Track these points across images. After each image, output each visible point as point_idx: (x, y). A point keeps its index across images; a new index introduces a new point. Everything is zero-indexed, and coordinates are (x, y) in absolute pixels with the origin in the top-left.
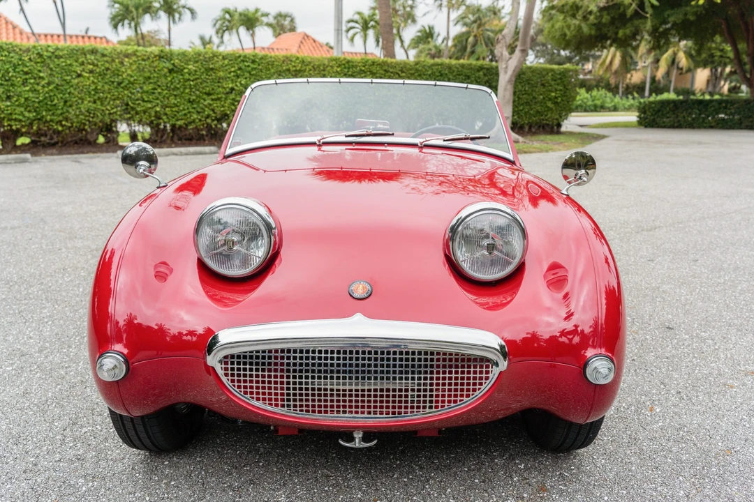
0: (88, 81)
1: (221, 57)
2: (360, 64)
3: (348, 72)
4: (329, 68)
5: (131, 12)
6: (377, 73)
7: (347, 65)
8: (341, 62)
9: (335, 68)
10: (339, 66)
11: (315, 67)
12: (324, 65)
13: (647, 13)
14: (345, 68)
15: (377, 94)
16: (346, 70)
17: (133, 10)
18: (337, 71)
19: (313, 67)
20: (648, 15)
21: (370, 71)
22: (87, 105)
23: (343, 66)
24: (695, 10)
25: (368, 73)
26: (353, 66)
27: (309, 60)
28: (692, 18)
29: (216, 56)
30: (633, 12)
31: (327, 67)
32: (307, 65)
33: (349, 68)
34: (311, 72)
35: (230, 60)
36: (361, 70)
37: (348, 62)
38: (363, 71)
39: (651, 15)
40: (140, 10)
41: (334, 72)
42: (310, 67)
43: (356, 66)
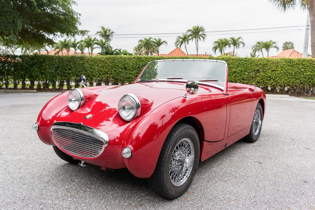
1: (232, 60)
2: (296, 61)
3: (290, 64)
4: (280, 63)
5: (220, 45)
6: (306, 65)
7: (289, 62)
8: (287, 60)
9: (283, 63)
10: (286, 62)
11: (273, 62)
12: (278, 61)
14: (289, 63)
15: (305, 74)
16: (289, 64)
18: (284, 64)
19: (272, 62)
21: (302, 64)
23: (288, 62)
25: (301, 65)
26: (293, 62)
27: (271, 60)
31: (280, 62)
32: (270, 62)
33: (290, 63)
34: (271, 65)
36: (297, 63)
37: (291, 60)
38: (298, 64)
40: (224, 45)
41: (282, 65)
42: (271, 63)
43: (294, 62)
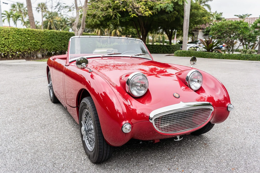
2: (23, 31)
3: (19, 33)
4: (11, 32)
6: (30, 34)
7: (18, 31)
8: (16, 29)
9: (13, 32)
10: (15, 31)
11: (5, 31)
12: (9, 30)
13: (118, 18)
14: (17, 32)
15: (31, 42)
16: (18, 33)
18: (14, 33)
19: (4, 31)
20: (118, 19)
21: (27, 33)
23: (17, 31)
24: (129, 18)
25: (27, 34)
26: (21, 31)
27: (2, 28)
28: (128, 21)
30: (114, 18)
31: (10, 31)
32: (1, 30)
33: (19, 32)
34: (3, 33)
36: (24, 33)
37: (19, 30)
38: (25, 33)
41: (13, 33)
42: (3, 31)
43: (22, 32)
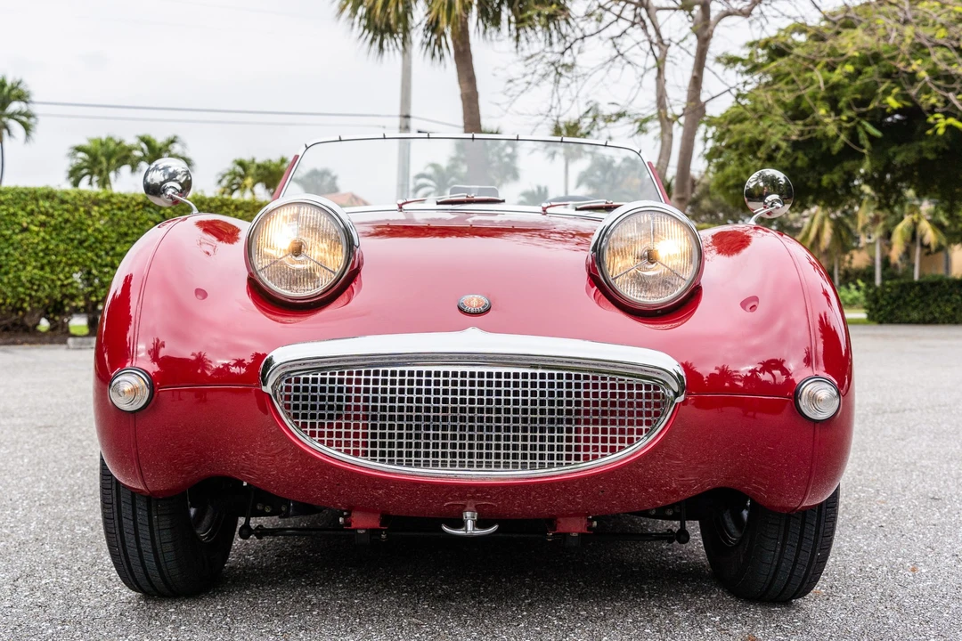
0: (36, 236)
5: (100, 163)
17: (103, 159)
22: (31, 271)
29: (226, 205)
35: (246, 211)
39: (869, 151)
